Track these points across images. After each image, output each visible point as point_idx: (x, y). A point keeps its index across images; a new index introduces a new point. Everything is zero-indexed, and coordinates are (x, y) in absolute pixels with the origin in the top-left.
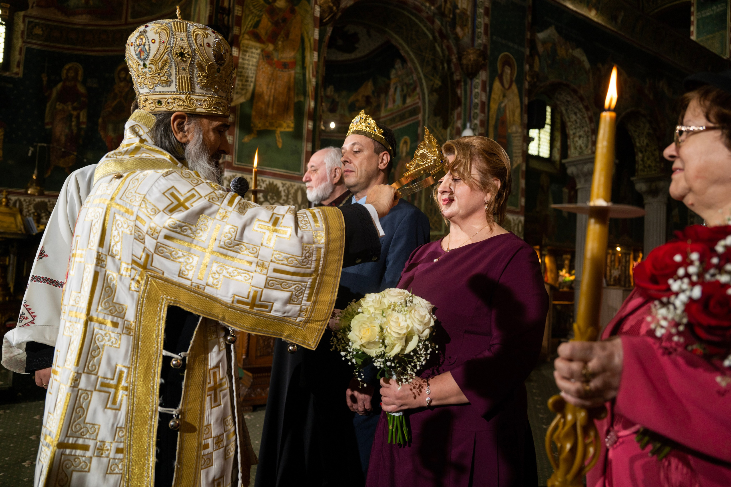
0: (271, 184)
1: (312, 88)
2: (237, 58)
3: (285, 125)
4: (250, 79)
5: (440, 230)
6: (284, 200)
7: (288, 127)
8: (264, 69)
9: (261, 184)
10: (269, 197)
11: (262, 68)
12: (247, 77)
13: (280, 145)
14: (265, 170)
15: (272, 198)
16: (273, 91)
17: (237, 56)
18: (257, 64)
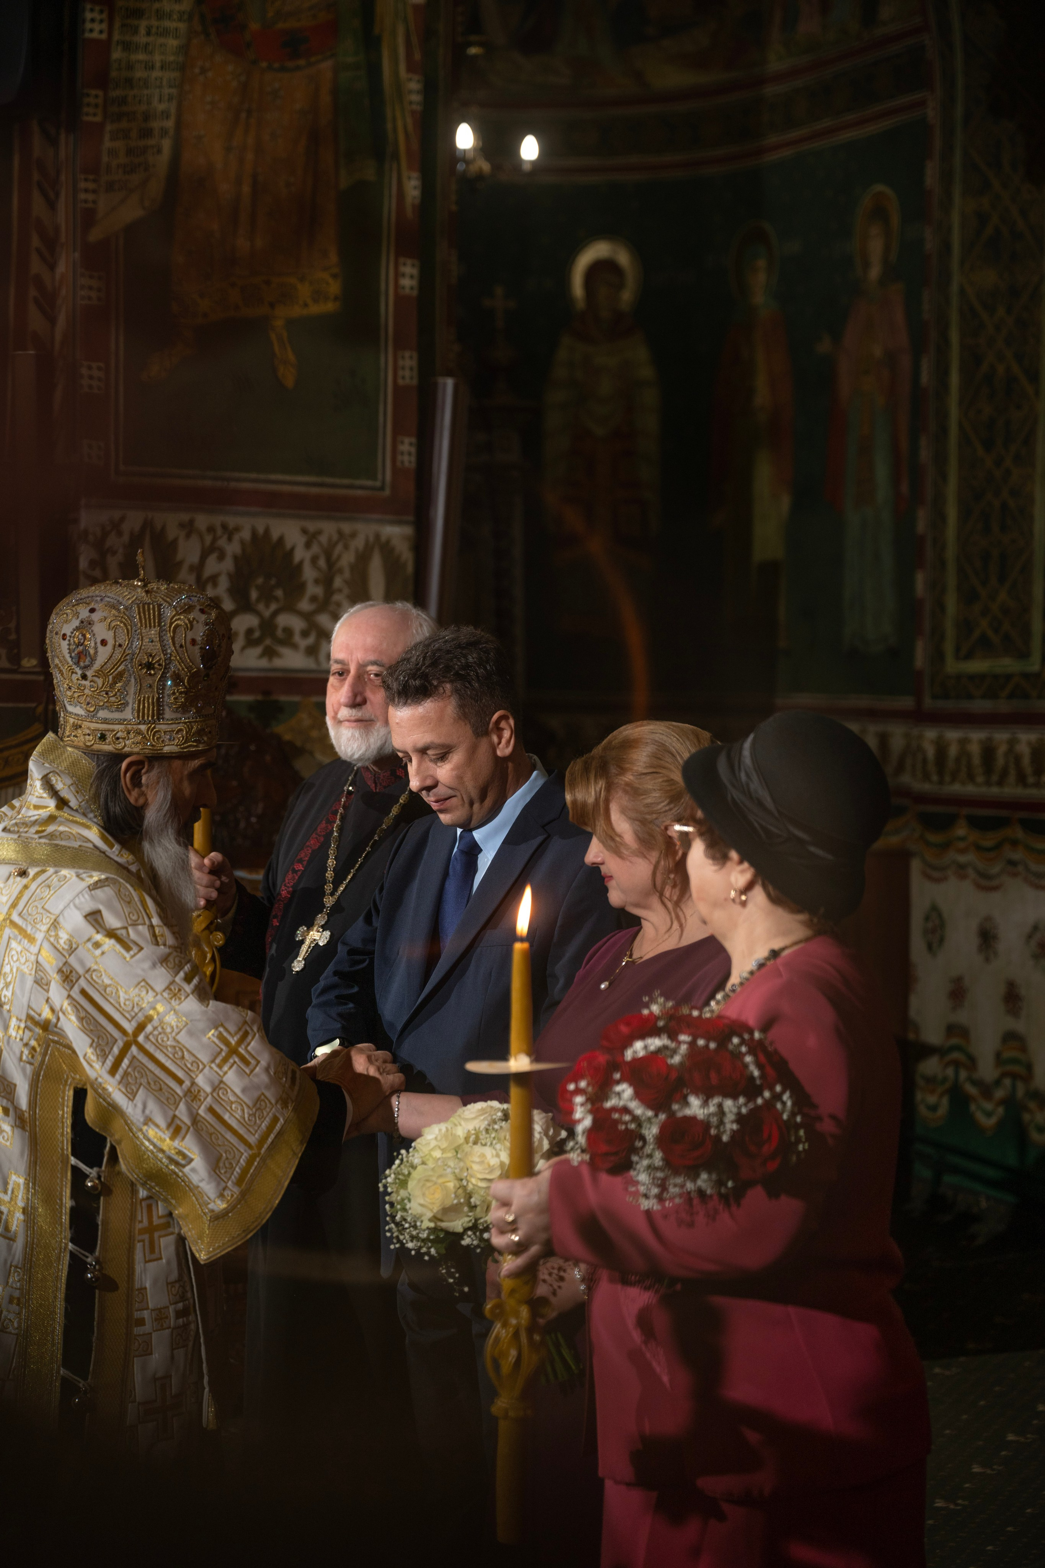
0: (259, 540)
1: (409, 121)
2: (105, 46)
3: (304, 291)
4: (156, 125)
5: (1024, 655)
6: (314, 599)
7: (318, 296)
8: (210, 74)
9: (222, 542)
10: (254, 595)
11: (203, 71)
12: (147, 117)
13: (289, 377)
14: (233, 484)
15: (267, 596)
16: (250, 156)
17: (104, 36)
18: (181, 59)
